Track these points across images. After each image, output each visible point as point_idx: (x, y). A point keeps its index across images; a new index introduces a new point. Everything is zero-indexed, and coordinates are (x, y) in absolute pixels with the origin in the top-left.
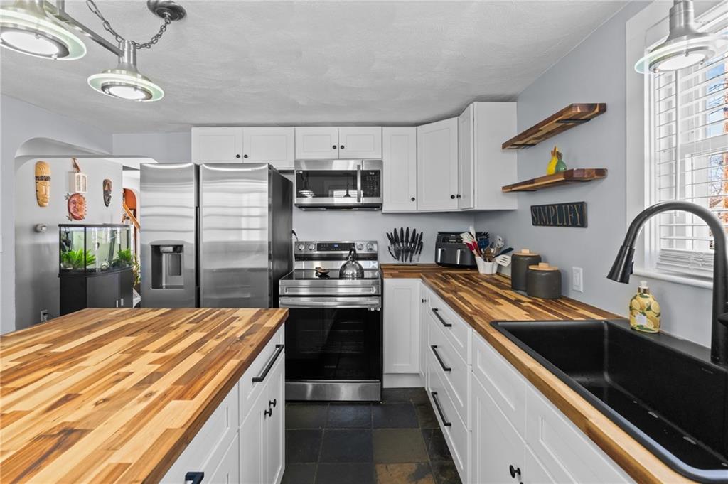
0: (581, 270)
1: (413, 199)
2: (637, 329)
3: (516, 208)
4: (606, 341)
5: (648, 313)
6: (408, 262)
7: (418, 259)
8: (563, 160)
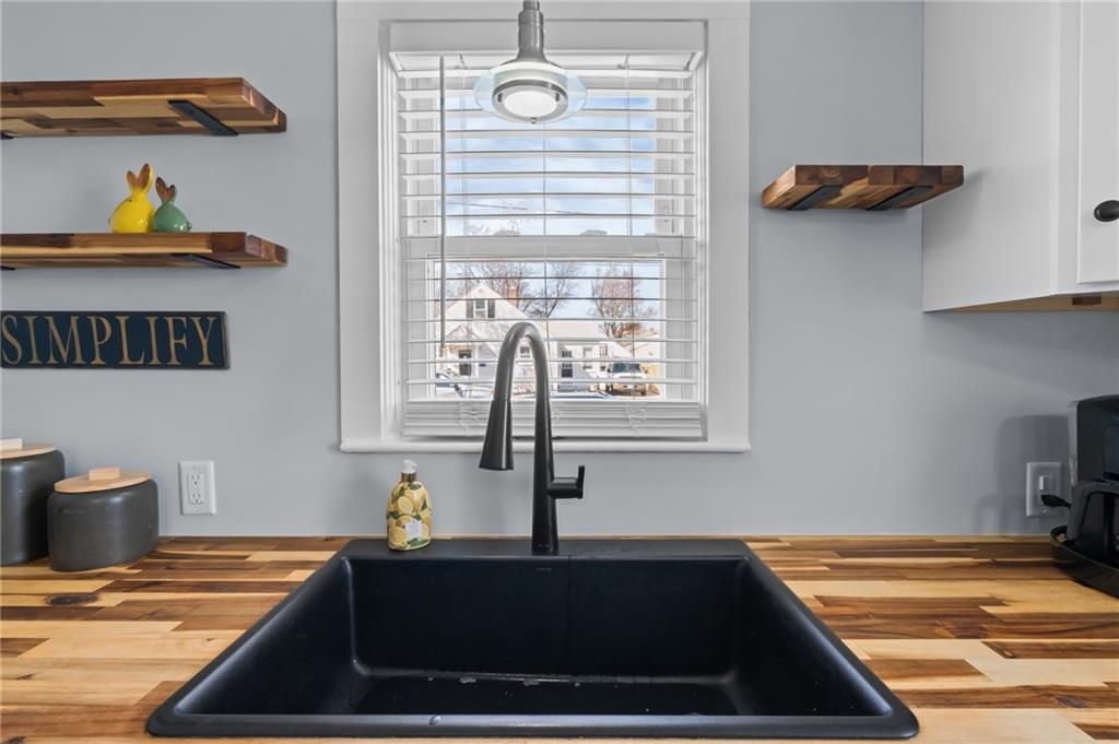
0: (212, 463)
2: (409, 547)
4: (351, 594)
5: (424, 514)
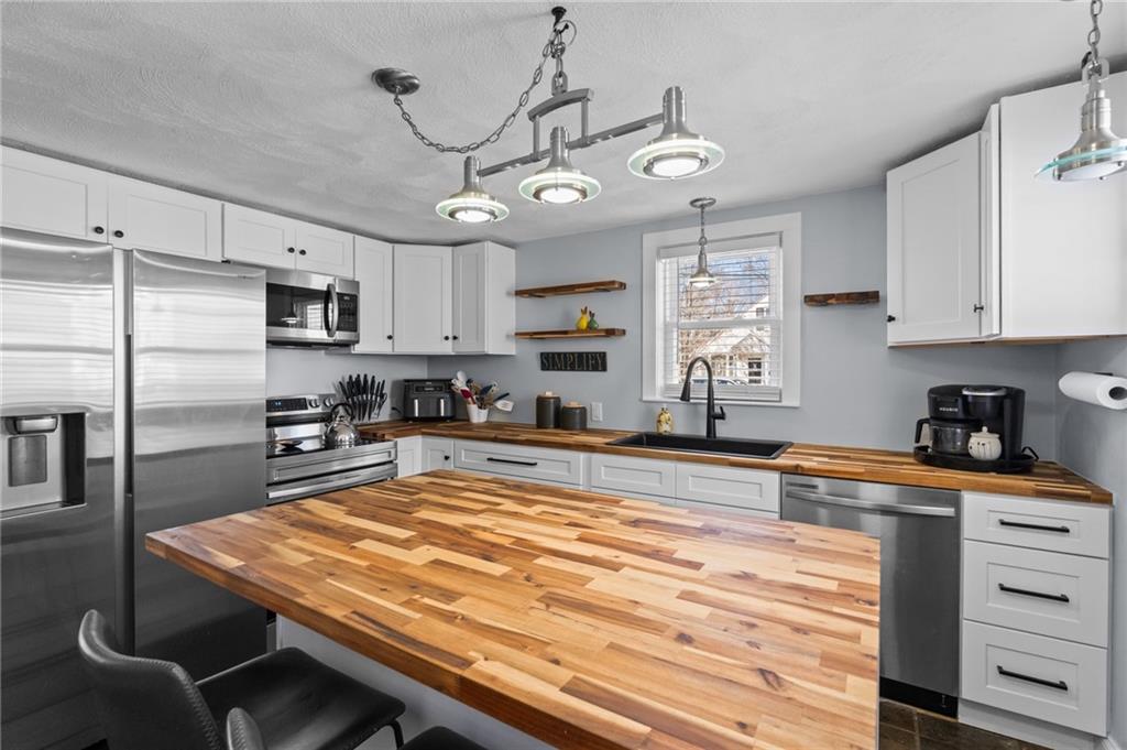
0: (601, 404)
1: (390, 337)
2: (664, 433)
3: (513, 353)
5: (669, 423)
6: (366, 420)
7: (378, 414)
8: (595, 318)
